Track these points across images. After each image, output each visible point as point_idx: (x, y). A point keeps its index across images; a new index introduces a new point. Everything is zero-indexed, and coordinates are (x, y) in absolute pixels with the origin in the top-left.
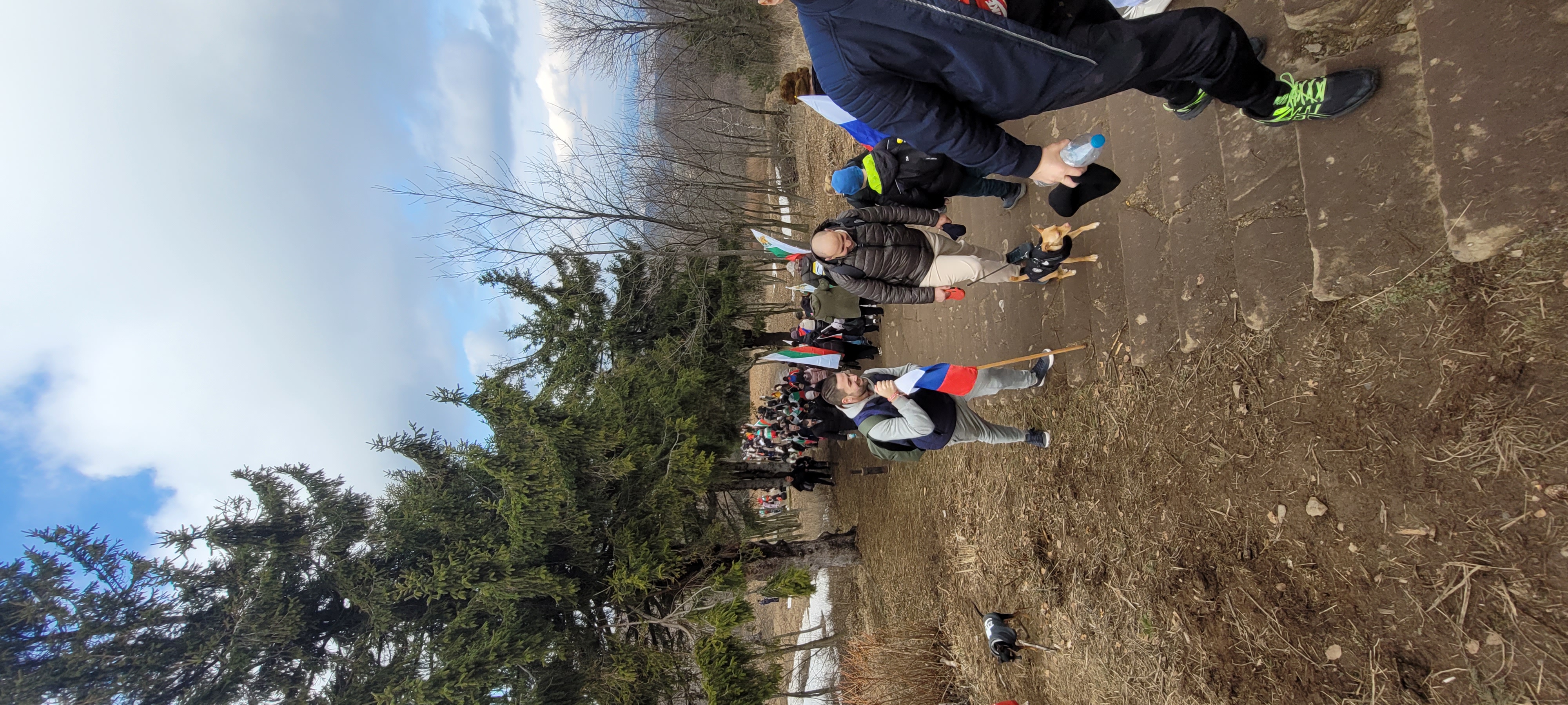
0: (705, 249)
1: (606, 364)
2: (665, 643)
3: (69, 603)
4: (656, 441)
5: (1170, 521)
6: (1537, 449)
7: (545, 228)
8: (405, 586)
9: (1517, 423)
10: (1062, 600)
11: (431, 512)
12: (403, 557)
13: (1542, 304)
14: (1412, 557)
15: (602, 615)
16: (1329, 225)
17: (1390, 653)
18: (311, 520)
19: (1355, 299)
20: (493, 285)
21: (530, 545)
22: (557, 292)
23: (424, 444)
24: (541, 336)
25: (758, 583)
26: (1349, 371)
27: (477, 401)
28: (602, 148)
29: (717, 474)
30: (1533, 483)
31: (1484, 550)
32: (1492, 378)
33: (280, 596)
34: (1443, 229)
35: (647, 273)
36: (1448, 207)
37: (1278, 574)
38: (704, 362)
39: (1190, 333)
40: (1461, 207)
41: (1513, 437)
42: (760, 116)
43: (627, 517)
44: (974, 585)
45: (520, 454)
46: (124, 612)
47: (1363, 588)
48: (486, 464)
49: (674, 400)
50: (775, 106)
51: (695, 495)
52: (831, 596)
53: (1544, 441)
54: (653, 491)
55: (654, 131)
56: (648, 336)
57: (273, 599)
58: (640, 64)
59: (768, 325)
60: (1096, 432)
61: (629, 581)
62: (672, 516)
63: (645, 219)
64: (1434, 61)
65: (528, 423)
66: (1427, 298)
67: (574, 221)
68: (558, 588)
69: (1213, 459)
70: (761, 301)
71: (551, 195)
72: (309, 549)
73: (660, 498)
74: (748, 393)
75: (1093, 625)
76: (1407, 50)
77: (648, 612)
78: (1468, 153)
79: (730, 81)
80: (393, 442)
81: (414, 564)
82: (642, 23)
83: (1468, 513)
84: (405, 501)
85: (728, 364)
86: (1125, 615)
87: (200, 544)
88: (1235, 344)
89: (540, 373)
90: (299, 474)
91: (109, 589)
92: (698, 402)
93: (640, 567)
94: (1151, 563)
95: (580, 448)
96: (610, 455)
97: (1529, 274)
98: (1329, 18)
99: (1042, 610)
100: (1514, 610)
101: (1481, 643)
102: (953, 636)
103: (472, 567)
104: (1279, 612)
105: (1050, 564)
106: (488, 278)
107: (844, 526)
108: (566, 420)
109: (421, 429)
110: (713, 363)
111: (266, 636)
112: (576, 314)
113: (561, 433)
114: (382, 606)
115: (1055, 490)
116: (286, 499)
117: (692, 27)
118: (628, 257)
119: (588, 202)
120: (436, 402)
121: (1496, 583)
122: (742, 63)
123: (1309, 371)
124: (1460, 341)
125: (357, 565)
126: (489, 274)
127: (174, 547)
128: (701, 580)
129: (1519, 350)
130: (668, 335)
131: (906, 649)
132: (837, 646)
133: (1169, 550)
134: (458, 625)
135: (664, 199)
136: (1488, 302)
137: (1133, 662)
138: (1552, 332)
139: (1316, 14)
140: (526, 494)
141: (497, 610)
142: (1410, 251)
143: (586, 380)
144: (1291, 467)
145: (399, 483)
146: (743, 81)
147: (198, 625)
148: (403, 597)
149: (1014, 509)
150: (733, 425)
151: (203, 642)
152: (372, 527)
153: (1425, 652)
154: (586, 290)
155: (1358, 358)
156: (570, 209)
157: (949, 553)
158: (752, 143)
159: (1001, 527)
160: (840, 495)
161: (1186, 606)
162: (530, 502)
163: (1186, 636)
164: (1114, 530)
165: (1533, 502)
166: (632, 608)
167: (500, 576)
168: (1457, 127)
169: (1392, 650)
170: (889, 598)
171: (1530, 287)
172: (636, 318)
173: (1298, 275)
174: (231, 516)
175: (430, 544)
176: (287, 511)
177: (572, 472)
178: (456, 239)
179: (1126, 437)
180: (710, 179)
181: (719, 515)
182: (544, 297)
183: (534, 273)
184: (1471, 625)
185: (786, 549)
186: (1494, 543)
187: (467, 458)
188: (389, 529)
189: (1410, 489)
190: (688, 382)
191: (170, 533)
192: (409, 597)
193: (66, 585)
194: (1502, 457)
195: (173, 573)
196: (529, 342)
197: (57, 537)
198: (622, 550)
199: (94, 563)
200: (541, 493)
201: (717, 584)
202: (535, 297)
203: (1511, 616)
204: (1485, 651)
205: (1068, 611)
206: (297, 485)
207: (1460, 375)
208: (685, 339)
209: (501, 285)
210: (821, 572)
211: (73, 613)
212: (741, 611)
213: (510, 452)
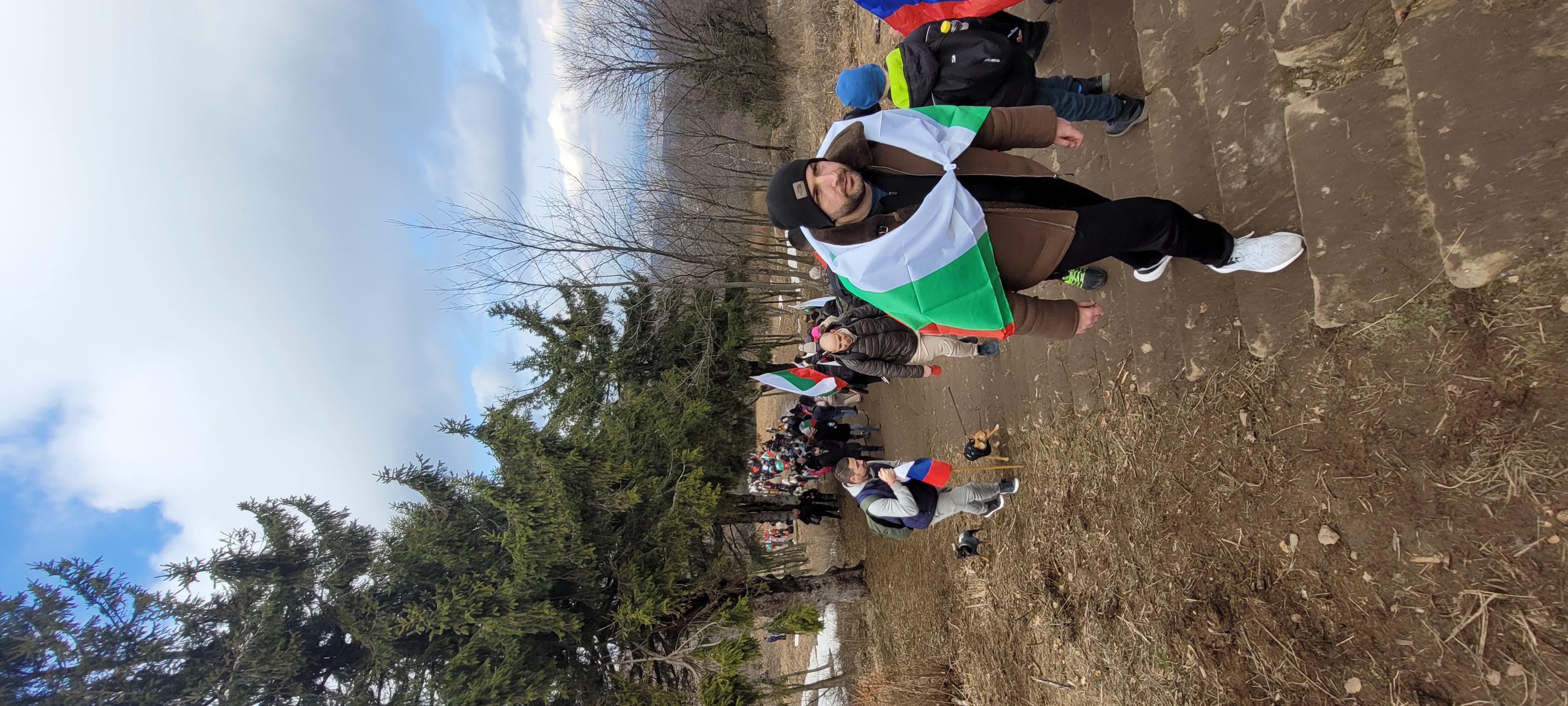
0: (712, 281)
1: (613, 396)
2: (670, 682)
3: (70, 637)
4: (662, 473)
5: (1182, 551)
6: (1546, 473)
7: (555, 261)
8: (408, 621)
9: (1524, 448)
10: (1074, 634)
11: (435, 544)
12: (406, 591)
13: (1541, 329)
14: (1428, 586)
15: (605, 652)
16: (1327, 253)
17: (1411, 685)
18: (315, 553)
19: (1357, 326)
20: (502, 317)
21: (534, 579)
22: (565, 324)
23: (430, 475)
24: (548, 367)
25: (765, 619)
26: (1355, 397)
27: (484, 433)
28: (611, 183)
29: (724, 506)
30: (1544, 508)
31: (1499, 577)
32: (1497, 403)
33: (282, 630)
34: (1440, 256)
35: (654, 305)
36: (1443, 235)
37: (1291, 604)
38: (710, 393)
39: (1194, 361)
40: (1456, 234)
41: (1520, 461)
42: (767, 151)
43: (632, 551)
44: (984, 620)
45: (525, 486)
46: (124, 647)
47: (1380, 619)
48: (491, 496)
49: (680, 431)
50: (781, 142)
51: (701, 528)
52: (839, 633)
53: (1553, 465)
54: (659, 524)
55: (662, 166)
56: (655, 368)
57: (274, 634)
58: (649, 102)
59: (774, 356)
60: (1104, 462)
61: (634, 616)
62: (677, 550)
63: (652, 251)
64: (1421, 95)
65: (534, 455)
66: (1428, 324)
67: (583, 254)
68: (562, 624)
69: (1222, 488)
70: (767, 333)
71: (561, 228)
72: (312, 582)
73: (666, 531)
74: (755, 425)
75: (1107, 660)
76: (1395, 84)
77: (653, 649)
78: (1460, 182)
79: (737, 118)
80: (399, 473)
81: (416, 598)
82: (652, 63)
83: (1481, 540)
84: (409, 533)
85: (735, 395)
86: (1140, 650)
87: (204, 577)
88: (1240, 371)
89: (547, 404)
90: (305, 506)
91: (110, 623)
92: (704, 434)
93: (645, 602)
94: (1164, 594)
95: (585, 480)
96: (616, 487)
97: (1527, 299)
98: (1318, 54)
99: (1055, 645)
100: (1534, 639)
101: (1503, 675)
102: (964, 674)
103: (475, 601)
104: (1295, 644)
105: (1062, 597)
106: (497, 311)
107: (852, 561)
108: (572, 452)
109: (427, 461)
110: (719, 394)
111: (267, 672)
112: (584, 346)
113: (567, 465)
114: (384, 641)
115: (1065, 521)
116: (291, 532)
117: (700, 66)
118: (635, 289)
119: (596, 235)
120: (443, 433)
121: (1514, 611)
122: (749, 101)
123: (1315, 398)
124: (1464, 367)
125: (359, 599)
126: (498, 306)
127: (178, 580)
128: (707, 616)
129: (1522, 375)
130: (675, 367)
131: (917, 689)
132: (846, 686)
133: (1181, 581)
134: (459, 661)
135: (671, 232)
136: (1488, 327)
137: (1149, 698)
138: (1553, 357)
139: (1305, 51)
140: (531, 526)
141: (499, 646)
142: (1409, 277)
143: (593, 412)
144: (1301, 494)
145: (403, 516)
146: (750, 118)
147: (198, 660)
148: (405, 632)
149: (1024, 541)
150: (740, 457)
151: (202, 678)
152: (376, 561)
153: (1446, 685)
154: (594, 322)
155: (1362, 385)
156: (579, 242)
157: (959, 588)
158: (758, 177)
159: (1011, 560)
160: (847, 528)
161: (1201, 638)
162: (535, 535)
163: (1202, 670)
164: (1126, 562)
165: (1546, 528)
166: (637, 644)
167: (503, 611)
168: (1447, 157)
169: (1412, 682)
170: (899, 635)
171: (1529, 312)
172: (643, 349)
173: (1300, 303)
174: (236, 549)
175: (433, 578)
176: (292, 543)
177: (578, 504)
178: (467, 271)
179: (1135, 466)
180: (717, 212)
181: (725, 548)
182: (552, 329)
183: (543, 306)
184: (1491, 655)
185: (793, 584)
186: (1509, 570)
187: (473, 490)
188: (392, 562)
189: (1422, 516)
190: (694, 414)
191: (174, 566)
192: (411, 633)
193: (68, 619)
194: (1511, 482)
195: (175, 606)
196: (537, 373)
197: (61, 569)
198: (628, 585)
199: (96, 597)
200: (546, 525)
201: (723, 620)
202: (543, 329)
203: (1531, 646)
204: (1507, 682)
205: (1081, 646)
206: (302, 517)
207: (1466, 400)
208: (692, 371)
209: (510, 317)
210: (829, 608)
211: (73, 648)
212: (747, 648)
213: (515, 484)
